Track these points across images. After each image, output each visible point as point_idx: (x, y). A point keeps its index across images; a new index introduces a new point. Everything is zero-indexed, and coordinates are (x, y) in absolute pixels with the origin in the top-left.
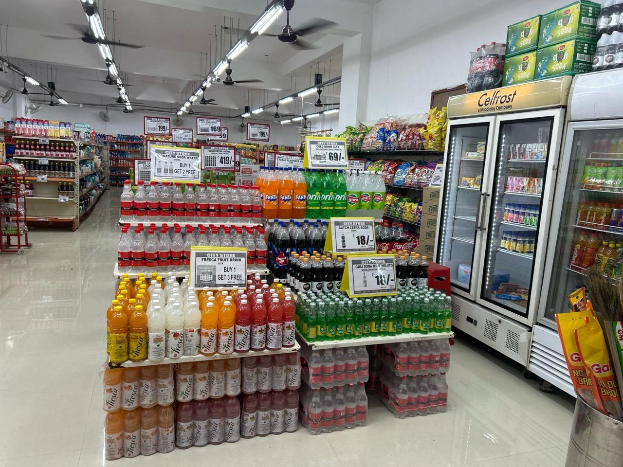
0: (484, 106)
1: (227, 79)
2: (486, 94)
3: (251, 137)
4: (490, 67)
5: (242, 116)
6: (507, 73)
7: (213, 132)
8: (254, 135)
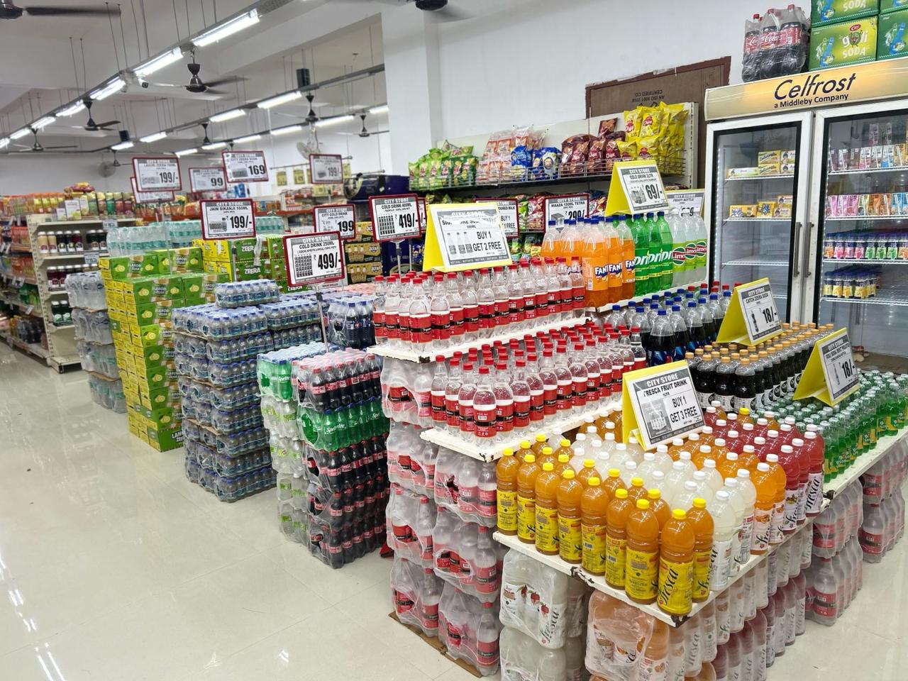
0: (788, 99)
1: (193, 81)
2: (790, 81)
3: (318, 178)
4: (794, 41)
5: (114, 148)
6: (819, 49)
7: (254, 176)
8: (322, 174)
